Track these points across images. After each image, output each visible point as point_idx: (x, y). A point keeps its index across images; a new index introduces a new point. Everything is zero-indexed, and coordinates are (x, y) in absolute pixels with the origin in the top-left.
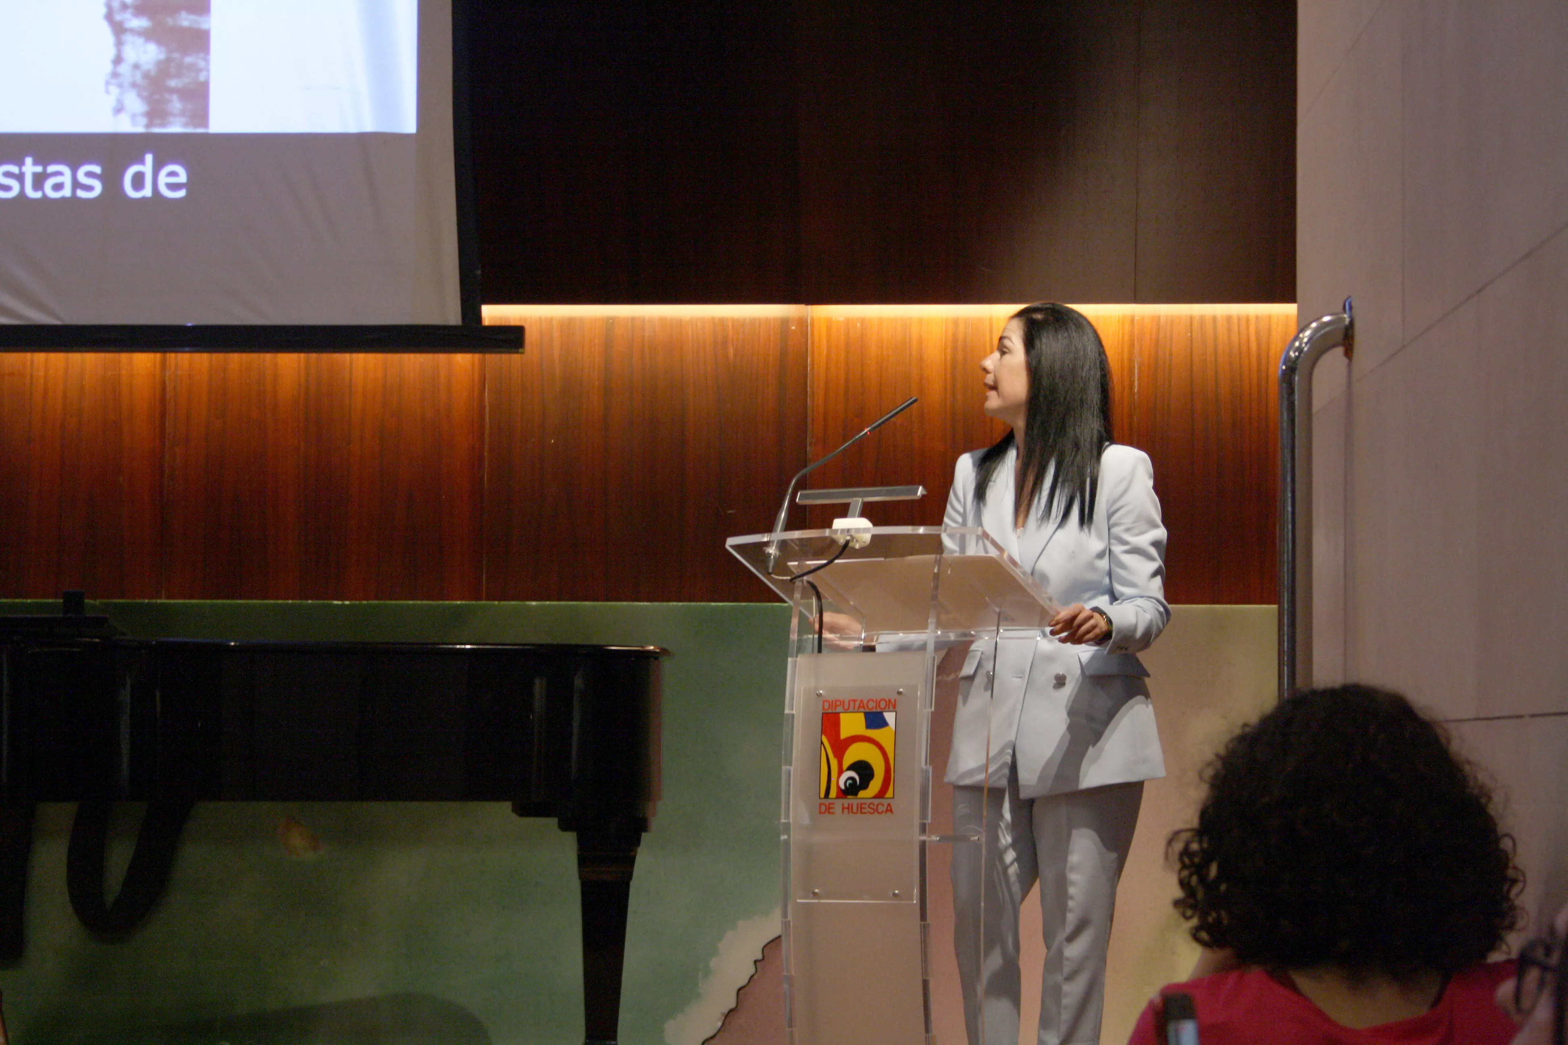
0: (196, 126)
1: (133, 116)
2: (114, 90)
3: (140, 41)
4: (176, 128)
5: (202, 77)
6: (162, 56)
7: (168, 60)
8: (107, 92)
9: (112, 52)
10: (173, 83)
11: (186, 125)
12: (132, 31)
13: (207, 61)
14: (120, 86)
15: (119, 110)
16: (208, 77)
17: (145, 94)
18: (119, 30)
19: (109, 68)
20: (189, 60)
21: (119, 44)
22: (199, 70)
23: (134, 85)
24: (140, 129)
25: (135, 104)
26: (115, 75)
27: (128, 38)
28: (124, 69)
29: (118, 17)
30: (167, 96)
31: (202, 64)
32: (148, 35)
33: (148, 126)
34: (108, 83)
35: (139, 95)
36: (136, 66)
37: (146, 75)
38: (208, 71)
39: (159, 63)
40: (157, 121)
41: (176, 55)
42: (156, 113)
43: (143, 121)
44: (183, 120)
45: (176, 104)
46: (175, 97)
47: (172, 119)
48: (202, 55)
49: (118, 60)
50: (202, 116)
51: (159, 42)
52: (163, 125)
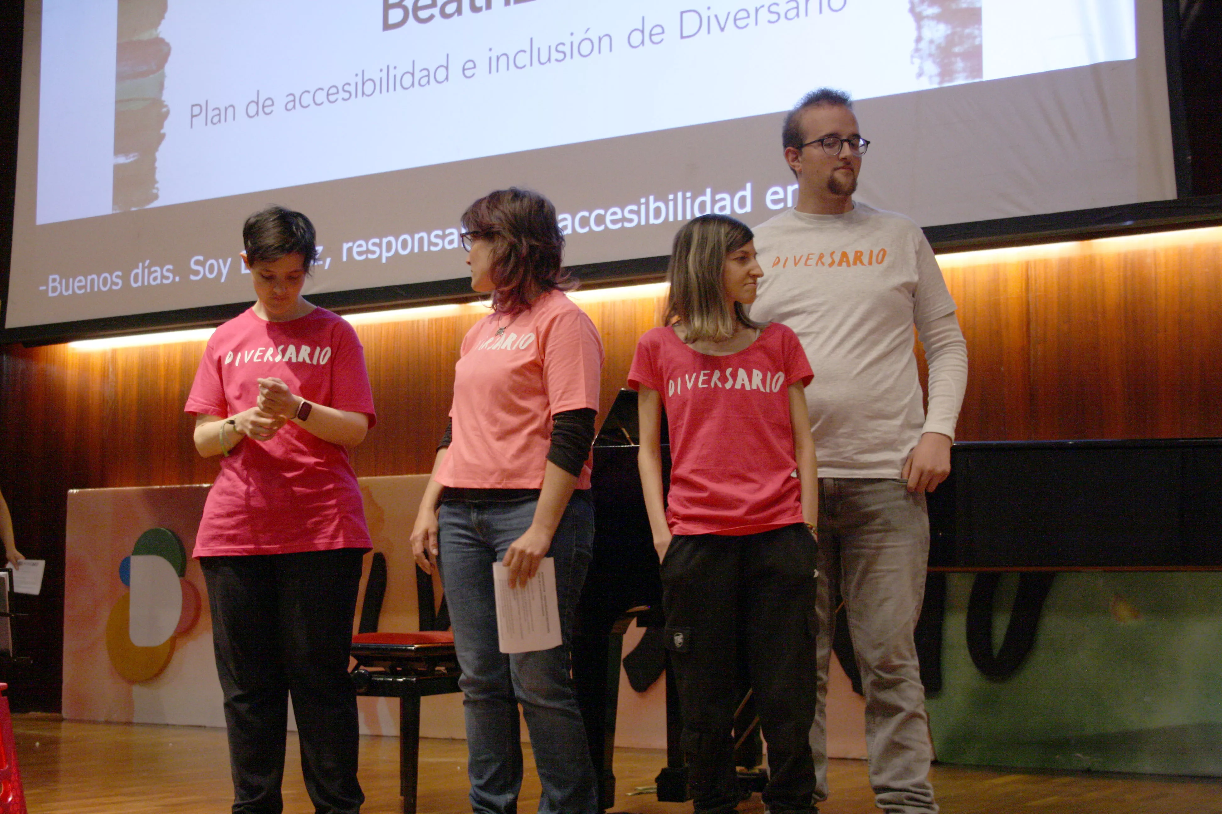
0: (974, 78)
1: (931, 77)
2: (917, 61)
3: (933, 23)
4: (960, 80)
5: (977, 42)
6: (949, 32)
7: (953, 34)
8: (912, 63)
9: (914, 34)
10: (957, 50)
11: (967, 78)
12: (927, 17)
13: (980, 29)
14: (921, 58)
15: (920, 74)
16: (981, 41)
17: (938, 60)
18: (919, 18)
19: (913, 45)
20: (967, 31)
21: (919, 28)
22: (975, 37)
23: (930, 55)
24: (935, 86)
25: (931, 68)
26: (917, 50)
27: (926, 22)
28: (923, 45)
29: (918, 10)
30: (953, 59)
31: (976, 32)
32: (938, 18)
33: (941, 82)
34: (912, 57)
35: (934, 62)
36: (931, 42)
37: (939, 47)
38: (981, 36)
39: (947, 37)
40: (946, 79)
41: (959, 29)
42: (946, 72)
43: (937, 79)
44: (965, 74)
45: (960, 64)
46: (959, 59)
47: (957, 75)
48: (976, 26)
49: (919, 39)
50: (978, 69)
51: (947, 22)
52: (951, 80)
